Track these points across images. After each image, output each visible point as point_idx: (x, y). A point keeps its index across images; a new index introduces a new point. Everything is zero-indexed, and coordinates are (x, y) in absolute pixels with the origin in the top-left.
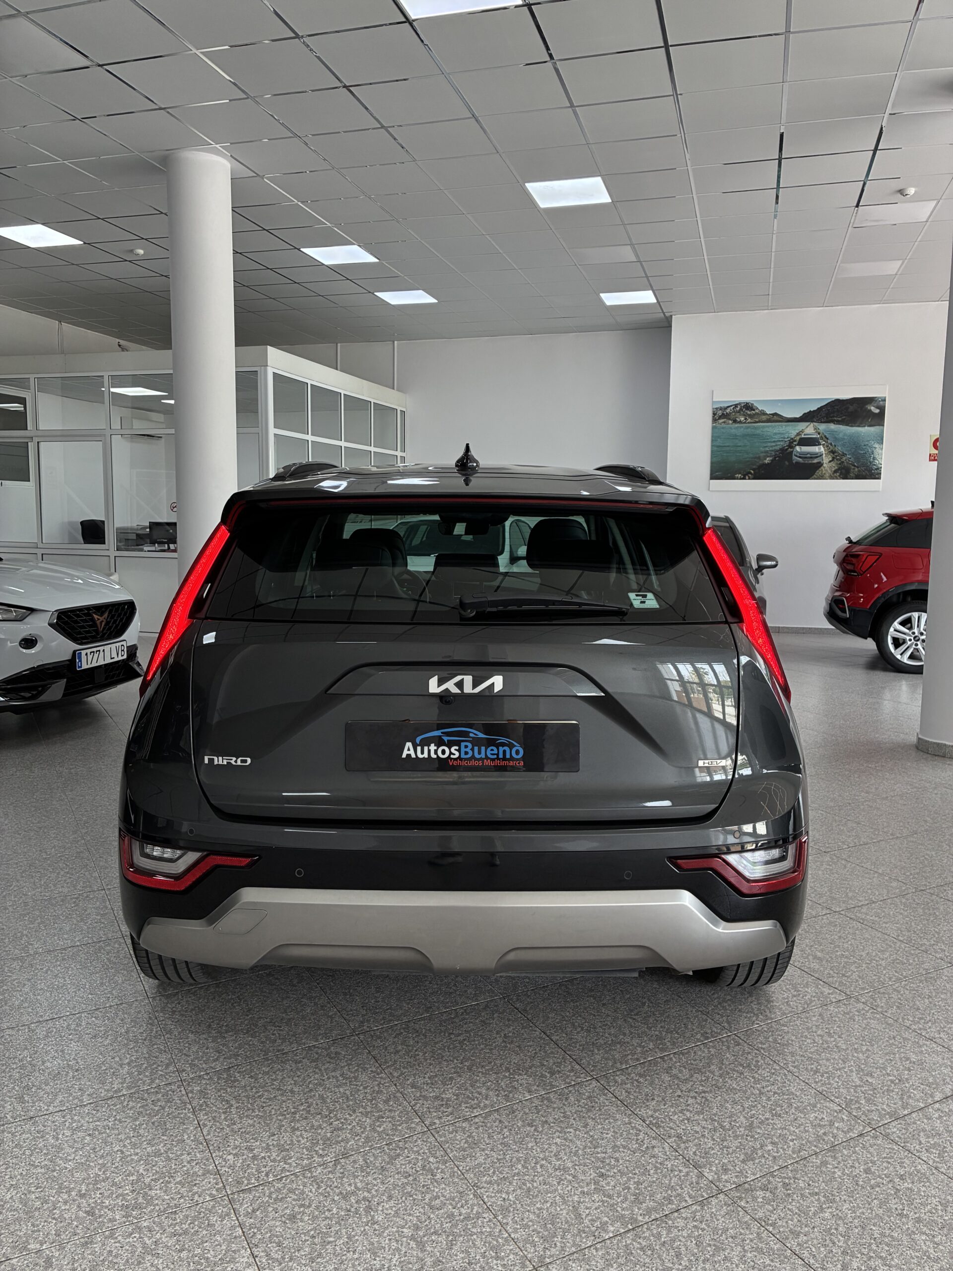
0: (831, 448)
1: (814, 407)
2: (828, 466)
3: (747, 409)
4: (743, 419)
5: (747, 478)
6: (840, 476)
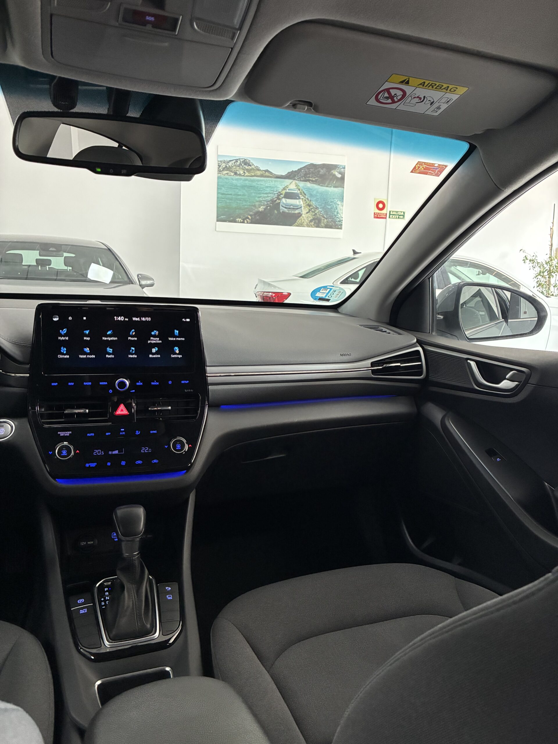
0: (308, 202)
1: (295, 168)
2: (306, 216)
3: (245, 164)
4: (242, 172)
5: (246, 222)
6: (314, 224)
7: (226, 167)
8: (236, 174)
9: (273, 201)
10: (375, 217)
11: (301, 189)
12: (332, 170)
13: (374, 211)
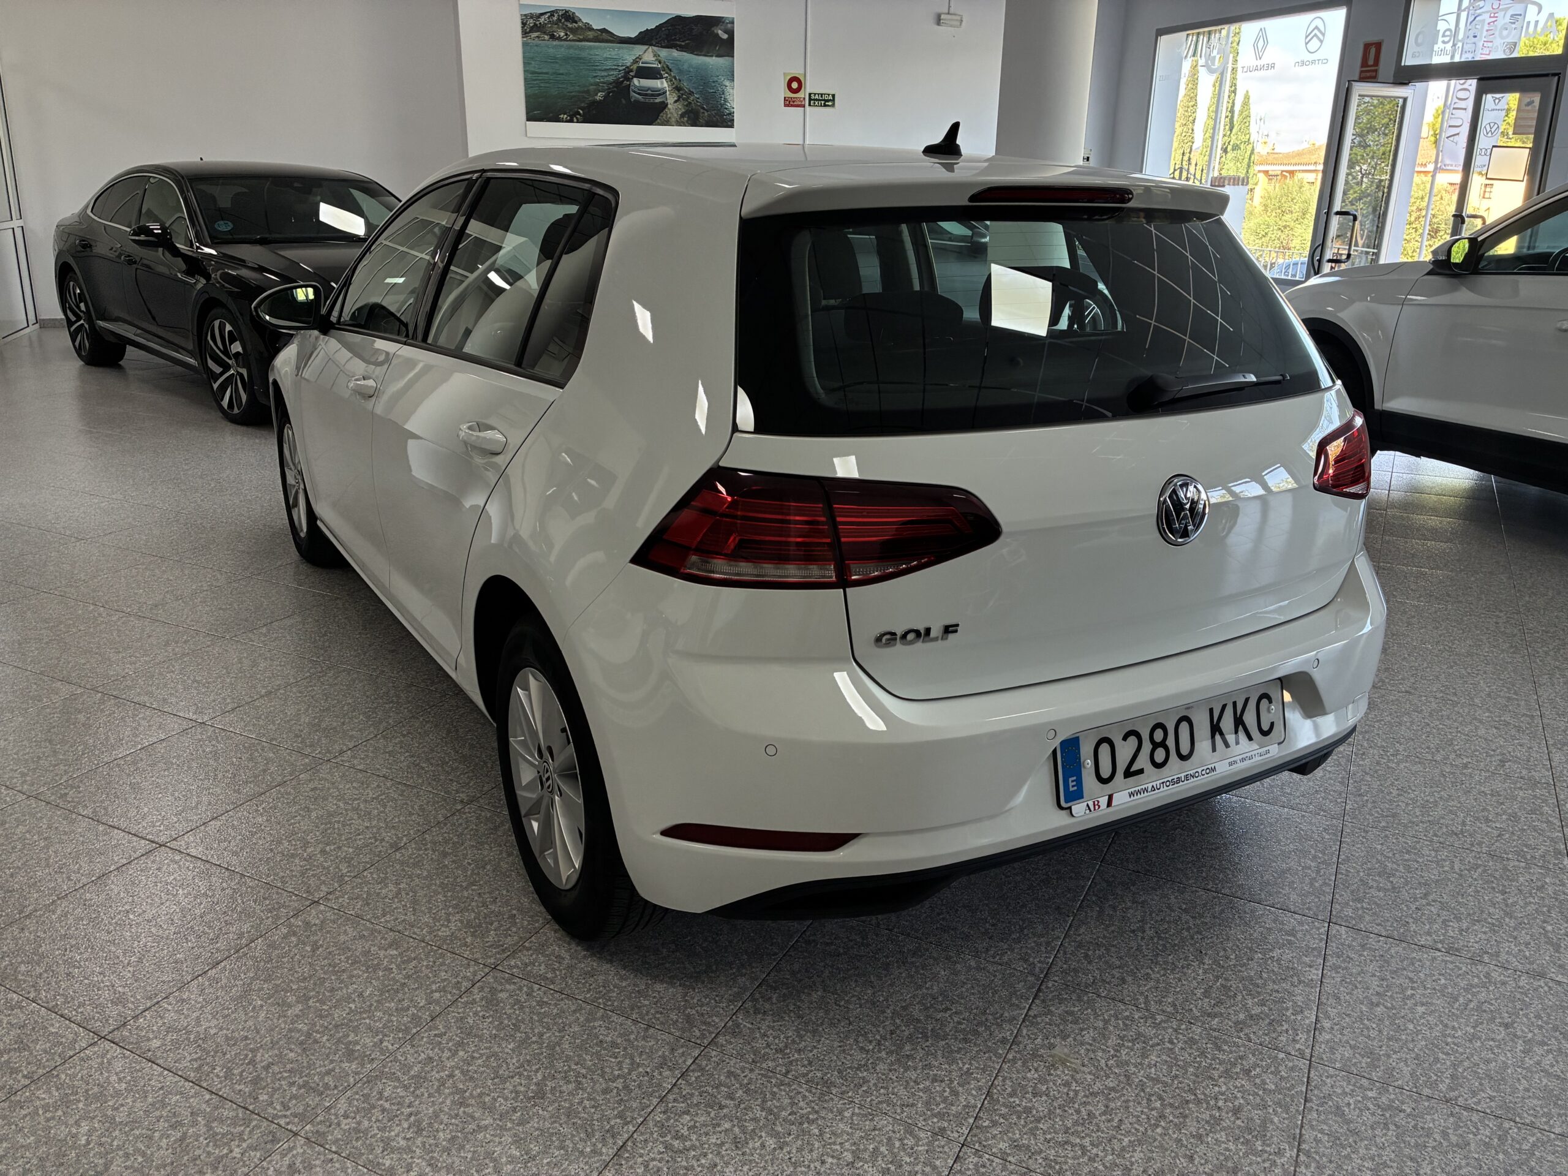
0: (676, 83)
2: (674, 107)
3: (567, 20)
4: (562, 34)
5: (575, 120)
6: (687, 122)
7: (535, 25)
8: (552, 37)
9: (617, 83)
10: (786, 105)
11: (663, 60)
12: (713, 26)
13: (785, 93)
